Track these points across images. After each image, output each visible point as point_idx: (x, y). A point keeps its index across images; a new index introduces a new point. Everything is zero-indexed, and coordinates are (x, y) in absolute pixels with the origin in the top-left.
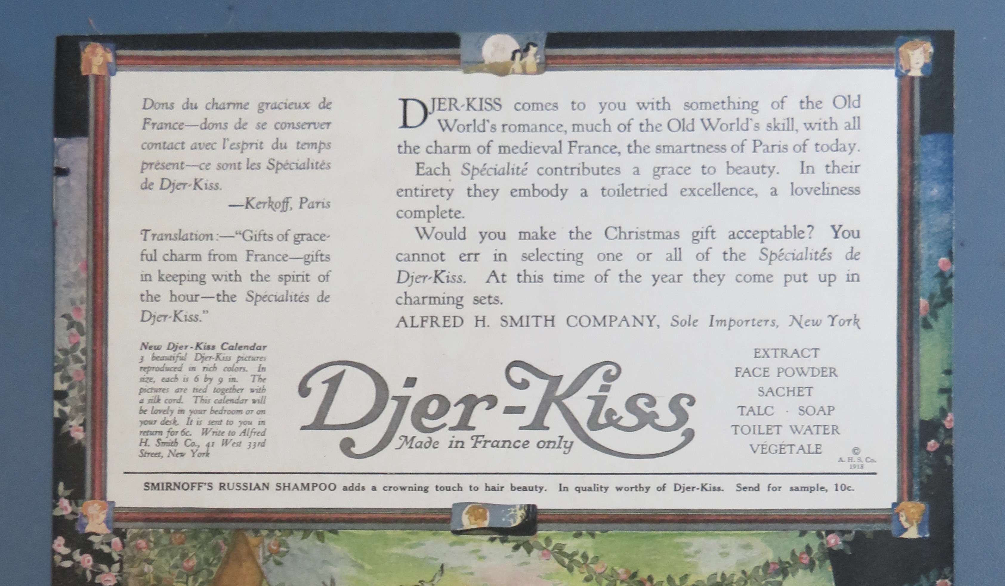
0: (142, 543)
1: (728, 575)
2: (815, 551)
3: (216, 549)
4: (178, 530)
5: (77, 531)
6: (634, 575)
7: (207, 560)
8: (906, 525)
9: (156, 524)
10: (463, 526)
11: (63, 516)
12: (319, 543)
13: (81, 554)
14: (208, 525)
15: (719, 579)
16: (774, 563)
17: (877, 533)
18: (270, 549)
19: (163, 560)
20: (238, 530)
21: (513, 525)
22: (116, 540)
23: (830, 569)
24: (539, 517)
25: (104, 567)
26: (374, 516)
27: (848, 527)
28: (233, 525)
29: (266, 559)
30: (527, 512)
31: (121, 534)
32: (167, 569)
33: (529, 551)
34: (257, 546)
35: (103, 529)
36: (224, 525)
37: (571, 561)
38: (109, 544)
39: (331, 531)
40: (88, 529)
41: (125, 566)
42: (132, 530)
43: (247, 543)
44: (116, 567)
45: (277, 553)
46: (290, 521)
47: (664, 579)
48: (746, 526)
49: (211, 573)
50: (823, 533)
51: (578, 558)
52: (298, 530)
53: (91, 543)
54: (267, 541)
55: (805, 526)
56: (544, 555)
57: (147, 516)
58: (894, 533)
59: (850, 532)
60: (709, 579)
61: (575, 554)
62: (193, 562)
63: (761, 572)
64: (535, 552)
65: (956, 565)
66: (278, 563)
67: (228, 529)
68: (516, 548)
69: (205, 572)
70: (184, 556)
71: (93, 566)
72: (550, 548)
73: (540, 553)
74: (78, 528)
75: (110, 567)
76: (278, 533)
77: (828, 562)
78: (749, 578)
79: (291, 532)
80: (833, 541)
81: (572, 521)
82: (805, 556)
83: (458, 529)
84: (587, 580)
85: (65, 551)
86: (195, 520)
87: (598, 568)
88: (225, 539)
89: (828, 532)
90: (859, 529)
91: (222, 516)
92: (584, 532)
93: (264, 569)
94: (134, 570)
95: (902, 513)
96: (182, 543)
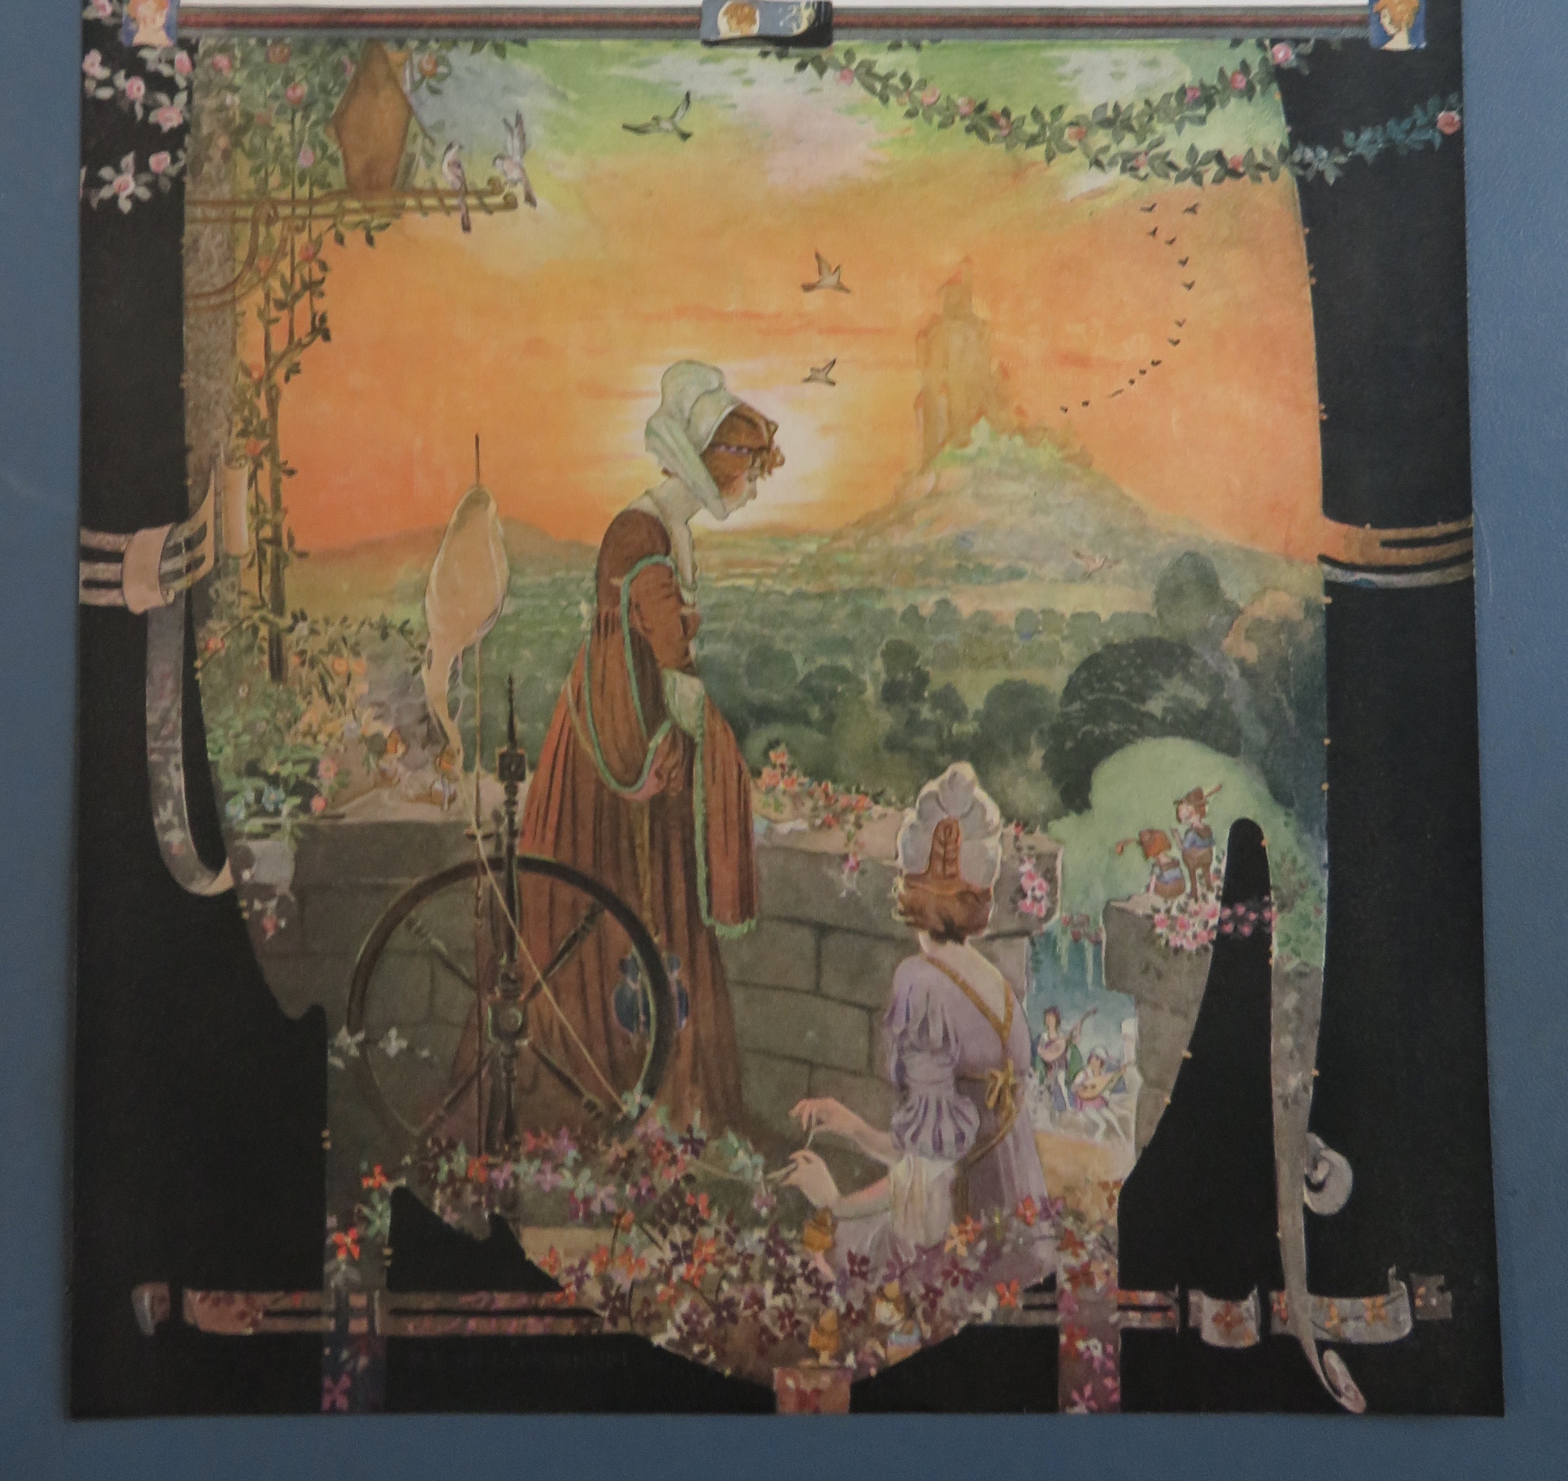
0: (222, 60)
1: (1123, 107)
2: (1255, 69)
3: (338, 69)
4: (278, 41)
5: (120, 45)
6: (982, 107)
7: (323, 88)
8: (1391, 30)
9: (244, 32)
10: (719, 33)
11: (97, 22)
12: (496, 59)
13: (127, 76)
14: (327, 33)
15: (1110, 113)
16: (1192, 88)
17: (1347, 43)
18: (421, 69)
19: (256, 87)
20: (371, 40)
21: (796, 31)
22: (182, 57)
23: (1278, 97)
24: (835, 20)
25: (163, 98)
26: (583, 19)
27: (1305, 32)
28: (366, 33)
29: (416, 86)
30: (818, 11)
31: (190, 47)
32: (261, 100)
33: (821, 71)
34: (402, 65)
35: (161, 39)
36: (350, 32)
37: (885, 86)
38: (171, 63)
39: (515, 41)
40: (138, 39)
41: (196, 96)
42: (207, 40)
43: (386, 60)
44: (182, 97)
45: (433, 75)
46: (452, 25)
47: (1028, 112)
48: (1151, 32)
49: (330, 107)
50: (1267, 42)
51: (895, 81)
52: (466, 40)
53: (143, 62)
54: (416, 58)
55: (1238, 32)
56: (843, 77)
57: (230, 18)
58: (1374, 42)
59: (1307, 41)
60: (1095, 112)
61: (890, 75)
62: (302, 90)
63: (1173, 102)
64: (830, 73)
65: (1465, 90)
66: (435, 91)
67: (356, 40)
68: (801, 67)
69: (320, 106)
70: (288, 80)
71: (146, 96)
72: (854, 66)
73: (838, 74)
74: (122, 38)
75: (172, 98)
76: (433, 45)
77: (1274, 87)
78: (1157, 110)
79: (455, 43)
80: (1283, 54)
81: (885, 25)
82: (1240, 77)
83: (713, 38)
84: (911, 114)
85: (102, 73)
86: (306, 26)
87: (926, 96)
88: (352, 55)
89: (1274, 42)
90: (1321, 36)
91: (346, 19)
92: (905, 43)
93: (413, 100)
94: (211, 103)
95: (1385, 12)
96: (286, 60)
